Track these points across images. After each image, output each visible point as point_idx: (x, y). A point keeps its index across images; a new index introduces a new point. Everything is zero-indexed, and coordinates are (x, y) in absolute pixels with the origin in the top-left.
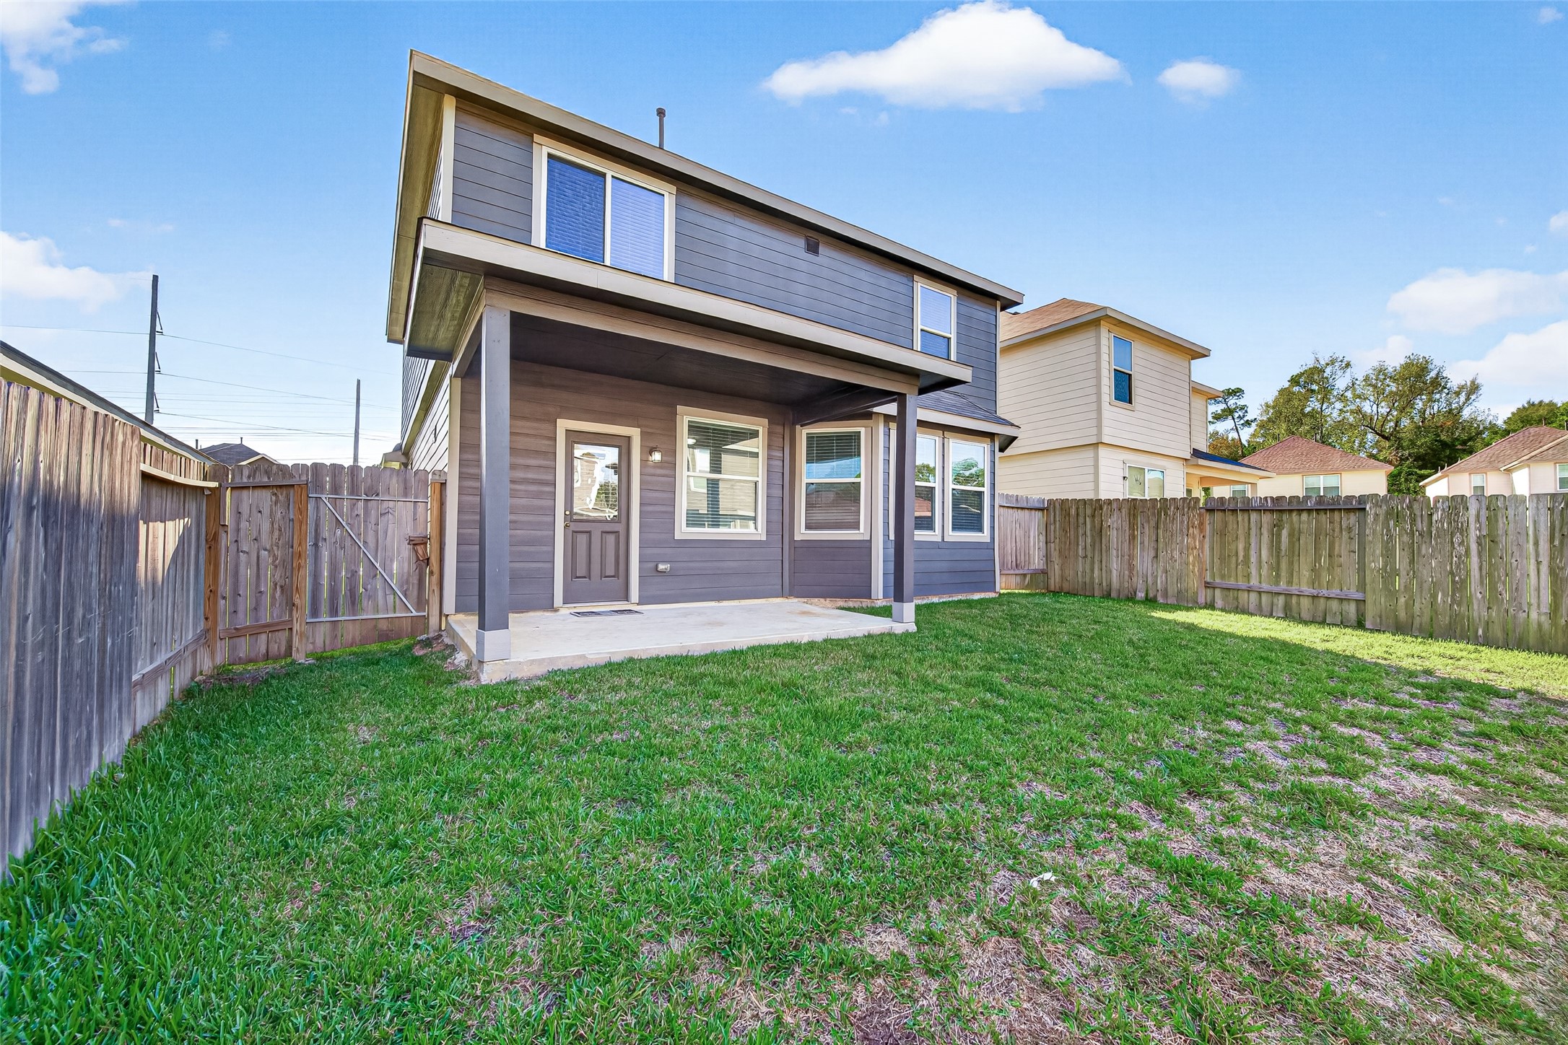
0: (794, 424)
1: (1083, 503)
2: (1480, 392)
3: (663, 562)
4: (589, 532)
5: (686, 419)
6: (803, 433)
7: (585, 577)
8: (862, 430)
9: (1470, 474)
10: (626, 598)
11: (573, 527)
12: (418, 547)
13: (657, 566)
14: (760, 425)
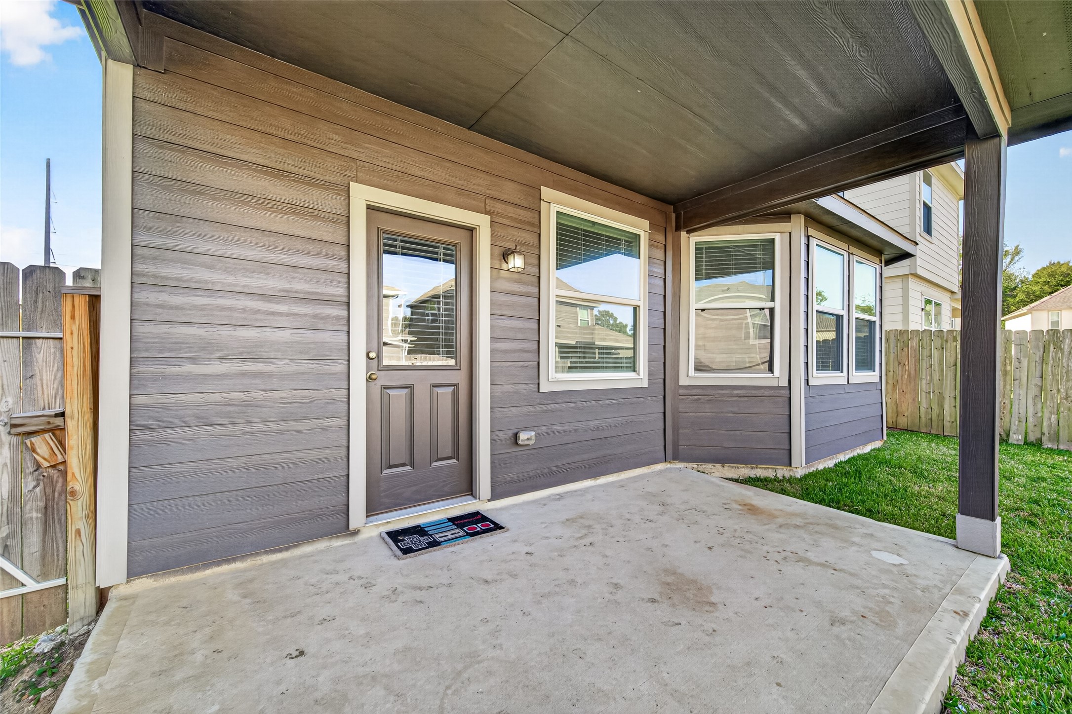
0: (678, 229)
1: (928, 335)
2: (1022, 254)
3: (525, 429)
4: (411, 388)
5: (555, 208)
6: (690, 242)
7: (404, 465)
8: (777, 237)
9: (1049, 311)
10: (470, 489)
11: (384, 379)
12: (36, 440)
13: (516, 436)
14: (639, 226)
